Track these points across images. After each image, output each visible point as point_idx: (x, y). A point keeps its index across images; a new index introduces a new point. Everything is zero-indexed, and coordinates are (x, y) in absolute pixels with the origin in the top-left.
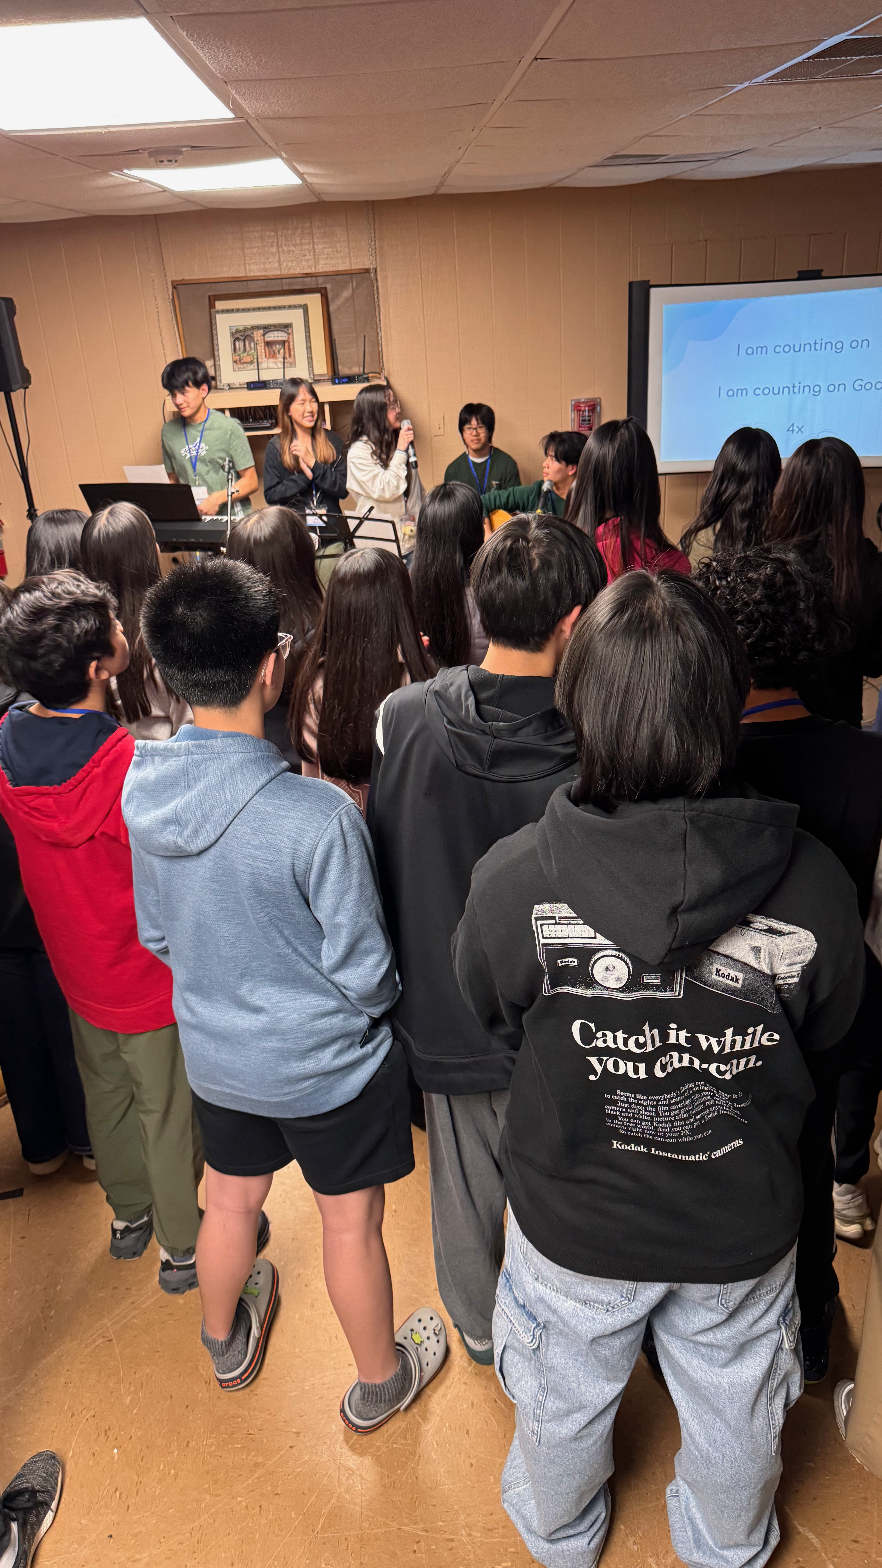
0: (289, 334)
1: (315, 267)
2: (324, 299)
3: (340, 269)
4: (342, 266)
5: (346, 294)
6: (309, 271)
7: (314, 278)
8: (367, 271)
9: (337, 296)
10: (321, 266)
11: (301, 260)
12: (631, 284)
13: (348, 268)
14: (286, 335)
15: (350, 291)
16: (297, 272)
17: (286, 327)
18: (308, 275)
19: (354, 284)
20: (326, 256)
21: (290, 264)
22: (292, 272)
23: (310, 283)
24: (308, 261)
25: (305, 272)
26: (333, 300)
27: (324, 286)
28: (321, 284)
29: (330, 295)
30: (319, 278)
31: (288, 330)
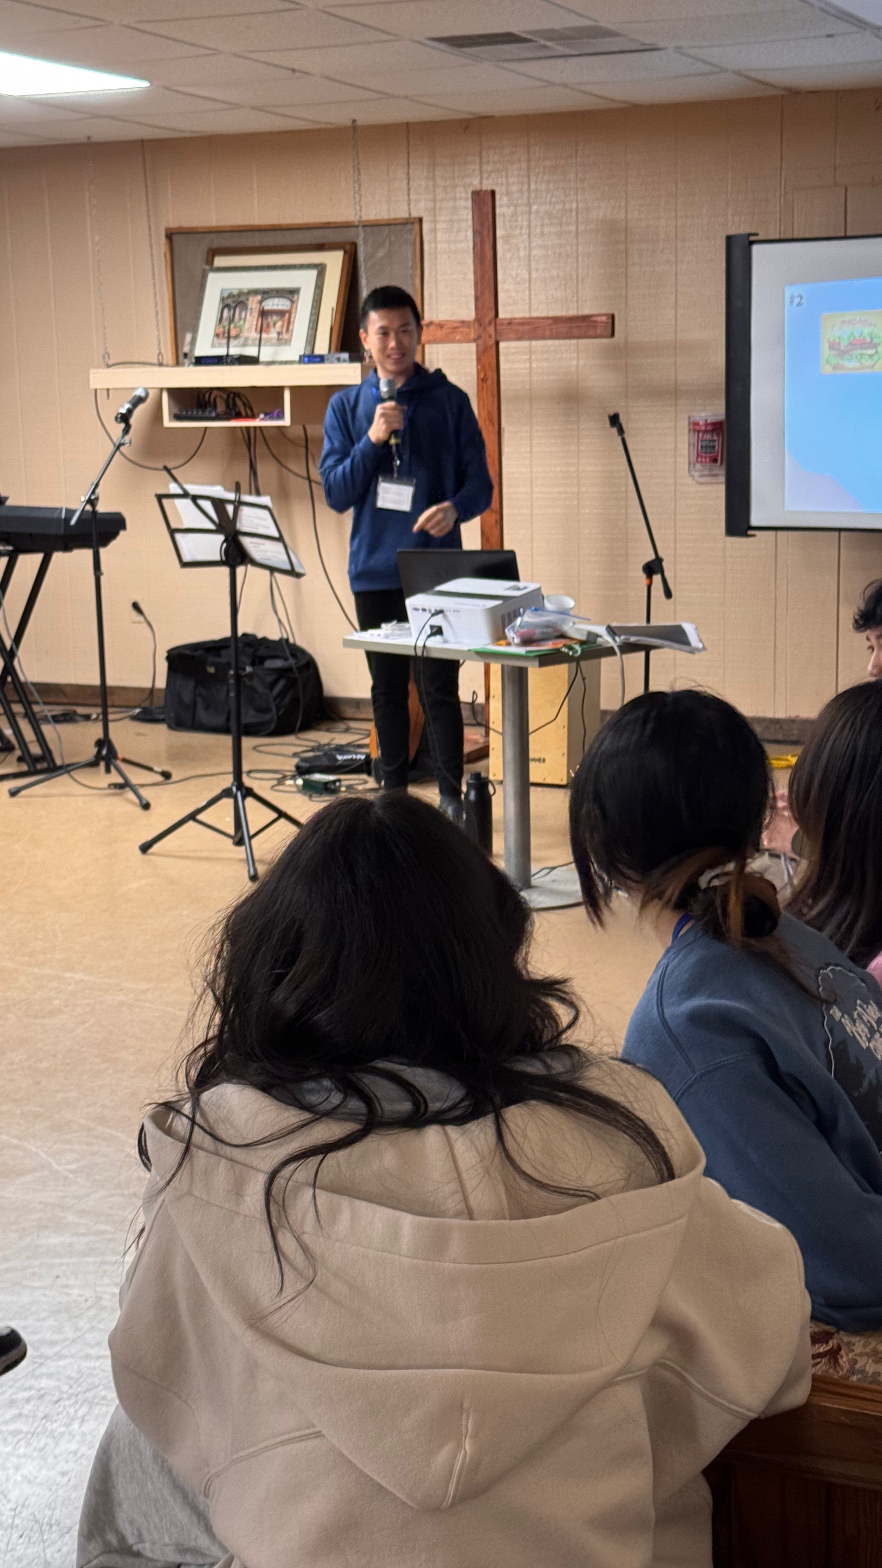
0: (292, 302)
2: (349, 256)
5: (381, 252)
7: (337, 230)
8: (409, 221)
9: (371, 254)
12: (729, 239)
14: (288, 303)
15: (386, 248)
17: (291, 293)
19: (392, 239)
23: (330, 236)
26: (365, 260)
27: (352, 240)
28: (350, 238)
29: (357, 251)
30: (344, 230)
31: (293, 297)
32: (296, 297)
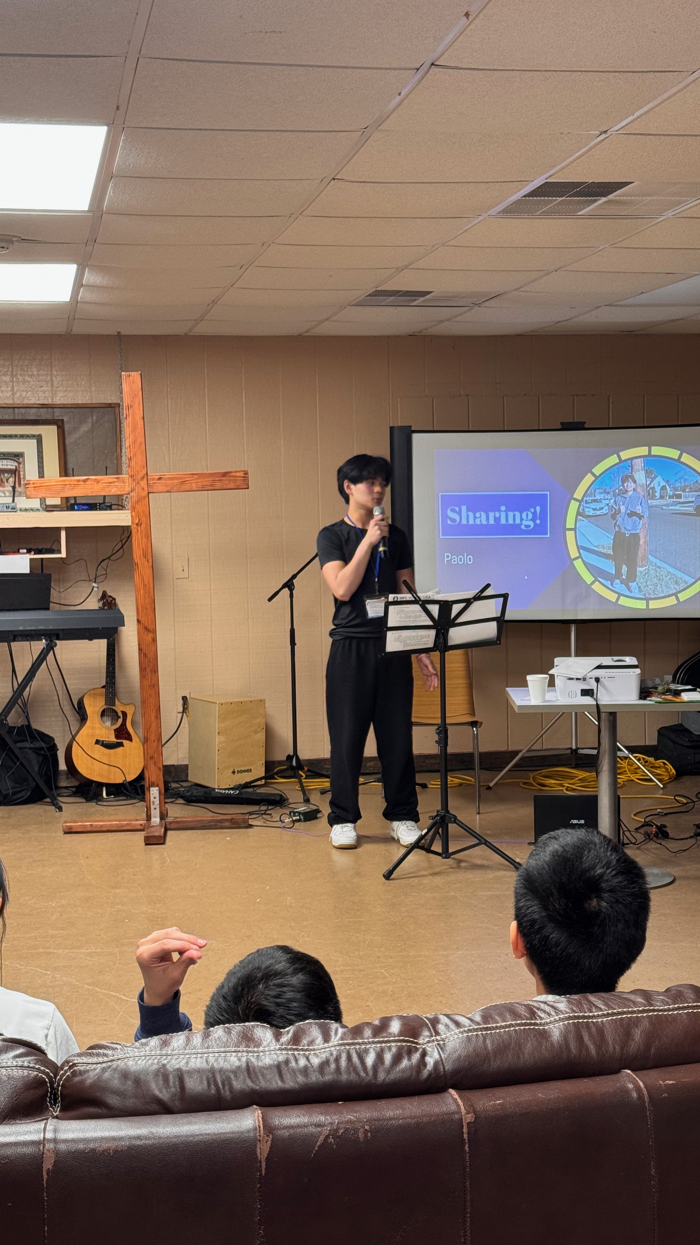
0: (19, 463)
1: (52, 399)
2: (60, 430)
3: (80, 402)
4: (82, 398)
5: (85, 428)
6: (46, 402)
7: (50, 410)
8: (110, 406)
9: (76, 429)
10: (58, 398)
11: (37, 391)
12: (392, 428)
13: (89, 402)
14: (16, 464)
15: (90, 425)
16: (32, 402)
17: (17, 456)
18: (43, 406)
19: (94, 418)
20: (65, 389)
21: (24, 394)
22: (26, 402)
23: (44, 414)
24: (44, 392)
25: (40, 402)
26: (69, 434)
27: (61, 418)
28: (58, 417)
29: (67, 427)
30: (56, 410)
31: (19, 459)
32: (21, 460)
